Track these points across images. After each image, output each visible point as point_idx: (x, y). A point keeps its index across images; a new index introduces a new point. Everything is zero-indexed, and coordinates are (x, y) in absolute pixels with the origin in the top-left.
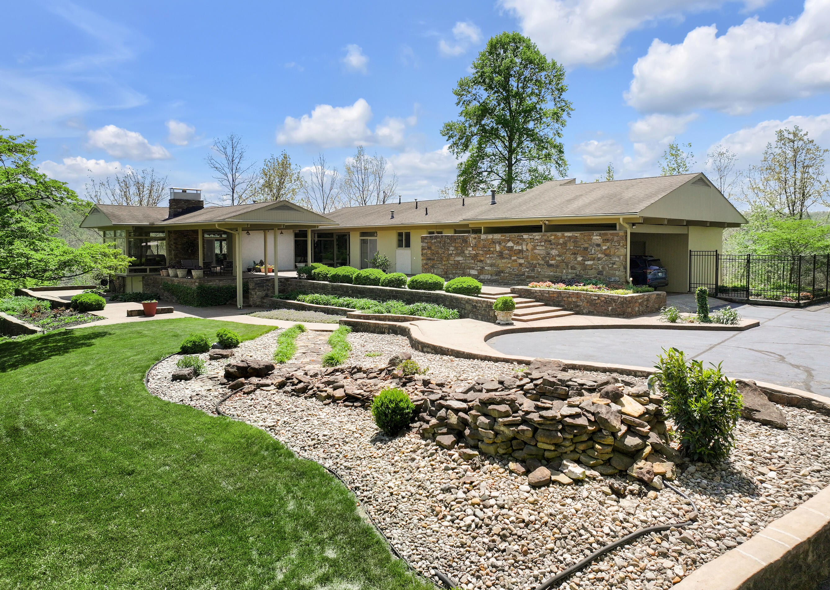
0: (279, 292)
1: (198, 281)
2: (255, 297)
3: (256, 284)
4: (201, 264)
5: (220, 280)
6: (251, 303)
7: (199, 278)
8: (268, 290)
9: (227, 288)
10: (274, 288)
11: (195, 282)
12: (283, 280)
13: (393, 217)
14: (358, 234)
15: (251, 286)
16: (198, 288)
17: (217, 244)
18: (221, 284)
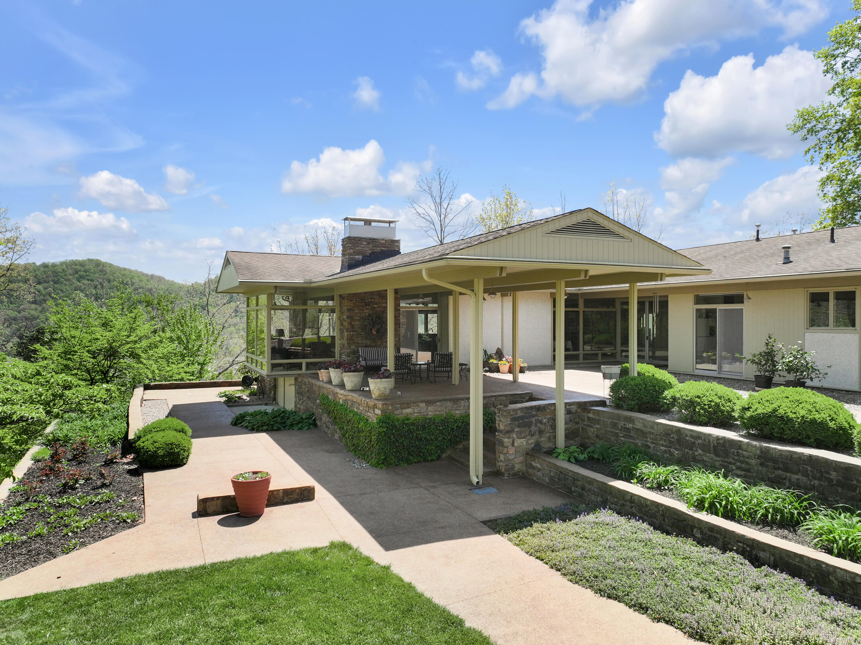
0: (568, 437)
1: (380, 404)
2: (512, 451)
3: (514, 419)
4: (390, 365)
5: (429, 403)
6: (501, 466)
7: (383, 398)
8: (541, 432)
9: (445, 421)
10: (554, 427)
11: (375, 407)
12: (574, 408)
13: (787, 261)
14: (690, 298)
15: (502, 423)
16: (381, 421)
17: (421, 317)
18: (431, 412)
